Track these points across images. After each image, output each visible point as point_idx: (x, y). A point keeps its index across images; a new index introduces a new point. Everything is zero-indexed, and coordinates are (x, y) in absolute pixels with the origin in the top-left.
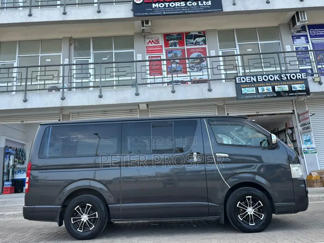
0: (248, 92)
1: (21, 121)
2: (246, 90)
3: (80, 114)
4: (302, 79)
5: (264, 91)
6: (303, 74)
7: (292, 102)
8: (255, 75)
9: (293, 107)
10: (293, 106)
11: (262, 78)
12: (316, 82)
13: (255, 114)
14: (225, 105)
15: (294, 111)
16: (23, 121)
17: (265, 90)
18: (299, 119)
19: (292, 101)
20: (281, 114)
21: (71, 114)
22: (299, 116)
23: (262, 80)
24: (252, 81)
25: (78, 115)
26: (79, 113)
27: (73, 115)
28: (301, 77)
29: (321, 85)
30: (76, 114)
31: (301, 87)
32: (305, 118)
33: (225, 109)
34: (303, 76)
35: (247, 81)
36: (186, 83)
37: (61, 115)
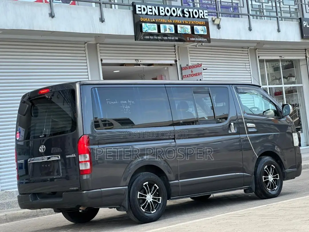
0: (149, 29)
2: (147, 26)
4: (204, 18)
5: (166, 30)
6: (205, 11)
7: (174, 48)
8: (157, 5)
9: (175, 56)
10: (176, 54)
11: (164, 11)
12: (215, 24)
13: (134, 62)
14: (98, 44)
15: (176, 61)
17: (168, 30)
18: (182, 74)
19: (175, 46)
20: (159, 65)
22: (182, 69)
23: (163, 14)
24: (154, 14)
28: (204, 15)
29: (219, 29)
31: (202, 30)
32: (193, 73)
33: (98, 50)
34: (205, 14)
35: (149, 13)
36: (69, 4)
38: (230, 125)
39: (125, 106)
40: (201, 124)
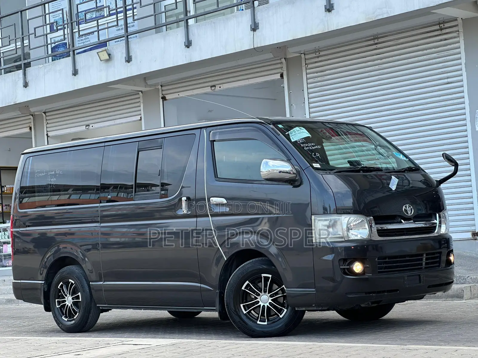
1: (211, 87)
3: (322, 53)
16: (214, 86)
21: (303, 56)
25: (318, 57)
26: (319, 51)
27: (307, 57)
30: (314, 55)
37: (283, 60)
38: (180, 200)
39: (52, 178)
40: (137, 199)
